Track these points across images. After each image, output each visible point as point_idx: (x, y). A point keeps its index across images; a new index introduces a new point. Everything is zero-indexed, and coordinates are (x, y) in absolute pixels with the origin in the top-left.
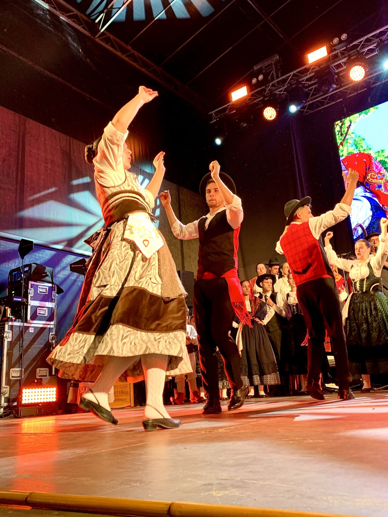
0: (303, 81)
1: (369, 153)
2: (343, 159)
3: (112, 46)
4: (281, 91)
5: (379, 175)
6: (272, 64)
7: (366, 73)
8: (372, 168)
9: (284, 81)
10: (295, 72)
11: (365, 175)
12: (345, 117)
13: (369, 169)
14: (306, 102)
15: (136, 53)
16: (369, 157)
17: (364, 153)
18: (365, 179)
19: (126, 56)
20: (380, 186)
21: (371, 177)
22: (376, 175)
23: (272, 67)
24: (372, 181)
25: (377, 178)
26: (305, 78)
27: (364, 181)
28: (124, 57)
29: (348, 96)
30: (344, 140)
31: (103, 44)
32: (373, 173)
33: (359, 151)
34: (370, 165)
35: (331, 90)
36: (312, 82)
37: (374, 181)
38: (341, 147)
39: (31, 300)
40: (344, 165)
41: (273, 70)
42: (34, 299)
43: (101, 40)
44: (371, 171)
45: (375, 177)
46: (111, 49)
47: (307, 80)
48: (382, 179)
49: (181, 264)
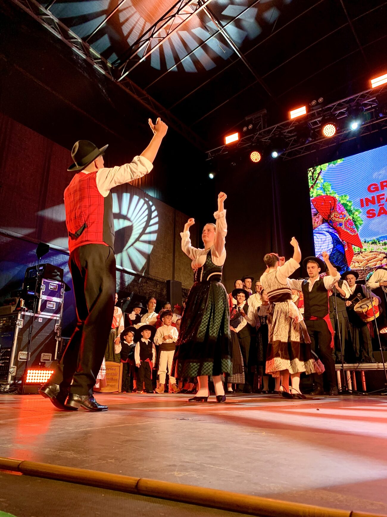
0: (285, 133)
1: (335, 196)
2: (313, 199)
3: (131, 89)
4: (266, 139)
5: (341, 215)
6: (260, 116)
7: (337, 130)
8: (336, 209)
9: (269, 131)
10: (278, 125)
11: (329, 214)
12: (317, 165)
13: (333, 209)
14: (286, 150)
15: (150, 98)
16: (334, 199)
17: (330, 196)
18: (329, 217)
19: (142, 99)
20: (341, 224)
21: (334, 216)
22: (339, 215)
23: (261, 119)
24: (335, 219)
25: (339, 217)
26: (287, 130)
27: (328, 219)
28: (139, 99)
29: (321, 149)
30: (314, 184)
31: (123, 87)
32: (336, 213)
33: (326, 194)
34: (334, 206)
35: (307, 142)
36: (292, 134)
37: (336, 219)
38: (312, 190)
39: (42, 294)
40: (313, 204)
41: (261, 121)
42: (44, 293)
43: (122, 84)
44: (334, 211)
45: (338, 216)
46: (130, 92)
47: (288, 132)
48: (343, 219)
49: (172, 275)
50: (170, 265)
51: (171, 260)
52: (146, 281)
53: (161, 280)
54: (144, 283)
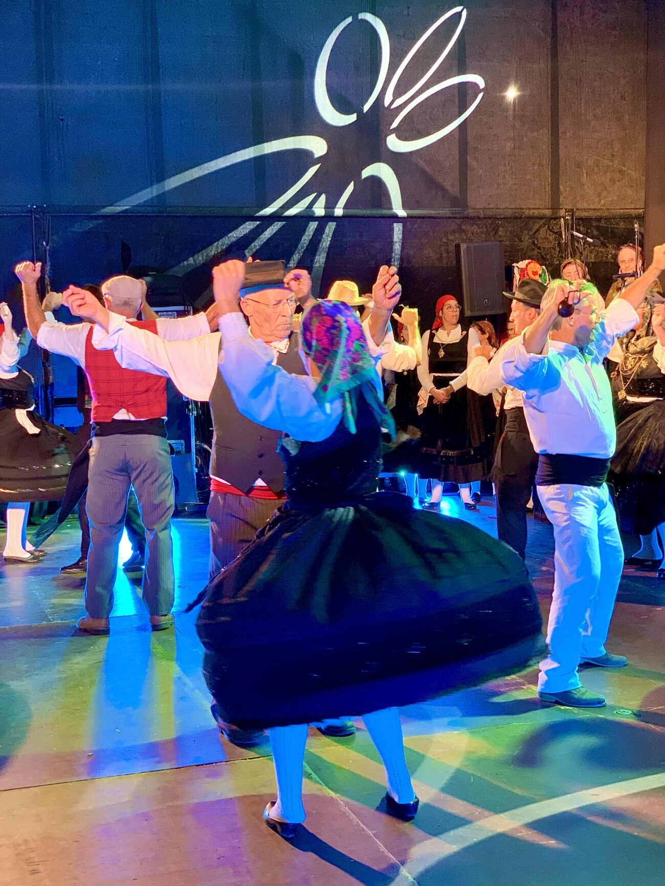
49: (548, 188)
50: (540, 165)
51: (545, 145)
52: (460, 225)
53: (509, 213)
54: (454, 232)
